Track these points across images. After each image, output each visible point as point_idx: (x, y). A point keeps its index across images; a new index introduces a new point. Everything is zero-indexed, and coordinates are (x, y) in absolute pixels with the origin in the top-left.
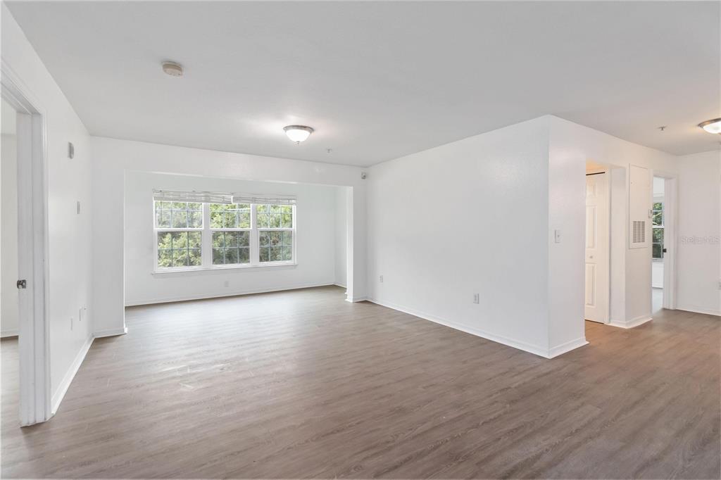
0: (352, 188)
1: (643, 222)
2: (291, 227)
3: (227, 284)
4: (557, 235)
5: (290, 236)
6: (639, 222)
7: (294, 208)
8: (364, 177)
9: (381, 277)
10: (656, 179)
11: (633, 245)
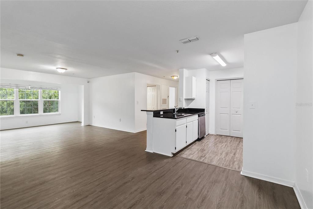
0: (83, 86)
1: (166, 99)
2: (58, 99)
3: (27, 122)
4: (138, 102)
5: (57, 103)
6: (164, 99)
7: (60, 92)
8: (88, 82)
9: (94, 117)
10: (170, 88)
11: (162, 105)
